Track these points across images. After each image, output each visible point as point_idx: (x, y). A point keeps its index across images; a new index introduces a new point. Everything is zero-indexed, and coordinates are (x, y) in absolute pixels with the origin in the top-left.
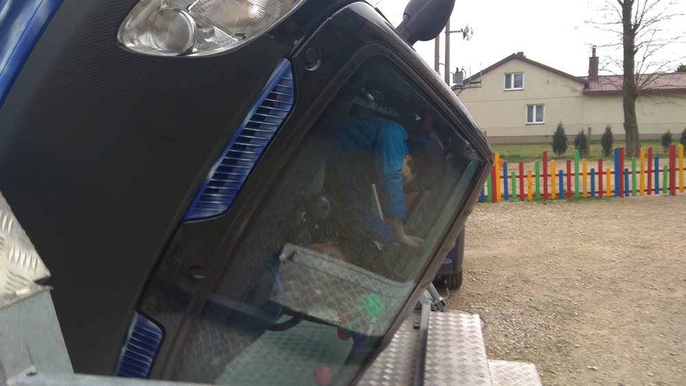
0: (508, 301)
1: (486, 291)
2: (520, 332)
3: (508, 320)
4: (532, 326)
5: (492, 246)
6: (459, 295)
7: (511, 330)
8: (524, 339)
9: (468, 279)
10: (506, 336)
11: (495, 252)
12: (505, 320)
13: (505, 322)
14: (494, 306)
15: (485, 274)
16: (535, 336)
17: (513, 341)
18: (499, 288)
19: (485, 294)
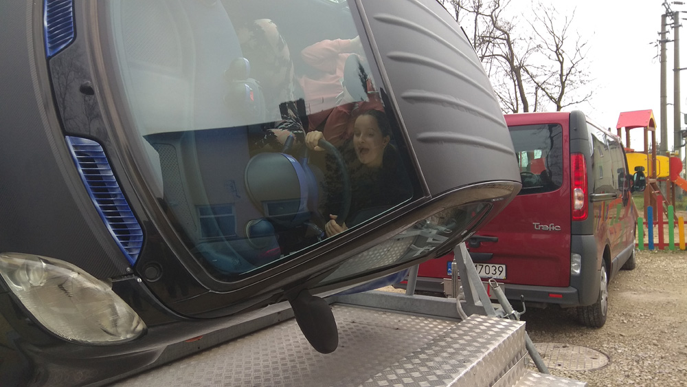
0: (655, 345)
1: (633, 333)
2: (648, 374)
3: (641, 362)
4: (667, 371)
5: (672, 292)
6: (597, 334)
7: (637, 371)
8: (648, 382)
9: (618, 321)
10: (628, 376)
11: (672, 298)
12: (638, 362)
13: (635, 364)
14: (633, 347)
15: (643, 317)
16: (664, 380)
17: (632, 382)
18: (653, 332)
19: (630, 336)
